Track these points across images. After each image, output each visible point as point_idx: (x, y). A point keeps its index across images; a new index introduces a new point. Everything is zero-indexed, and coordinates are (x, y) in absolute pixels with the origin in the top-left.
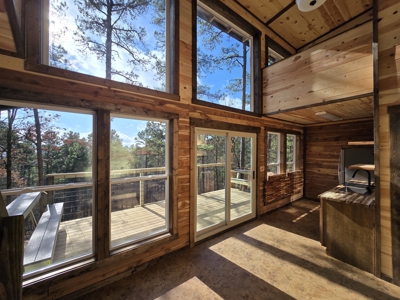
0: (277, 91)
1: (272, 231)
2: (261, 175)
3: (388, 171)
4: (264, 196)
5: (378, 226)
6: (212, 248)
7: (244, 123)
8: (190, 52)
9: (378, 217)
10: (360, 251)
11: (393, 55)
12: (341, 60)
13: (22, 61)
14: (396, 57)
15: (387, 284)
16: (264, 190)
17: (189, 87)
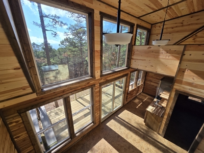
0: (138, 59)
1: (128, 114)
2: (126, 92)
3: (169, 109)
4: (127, 98)
5: (161, 122)
6: (107, 124)
7: (122, 74)
8: (100, 54)
9: (162, 120)
10: (154, 127)
11: (184, 72)
12: (167, 57)
13: (35, 94)
14: (185, 73)
15: (159, 136)
16: (127, 97)
17: (99, 71)
